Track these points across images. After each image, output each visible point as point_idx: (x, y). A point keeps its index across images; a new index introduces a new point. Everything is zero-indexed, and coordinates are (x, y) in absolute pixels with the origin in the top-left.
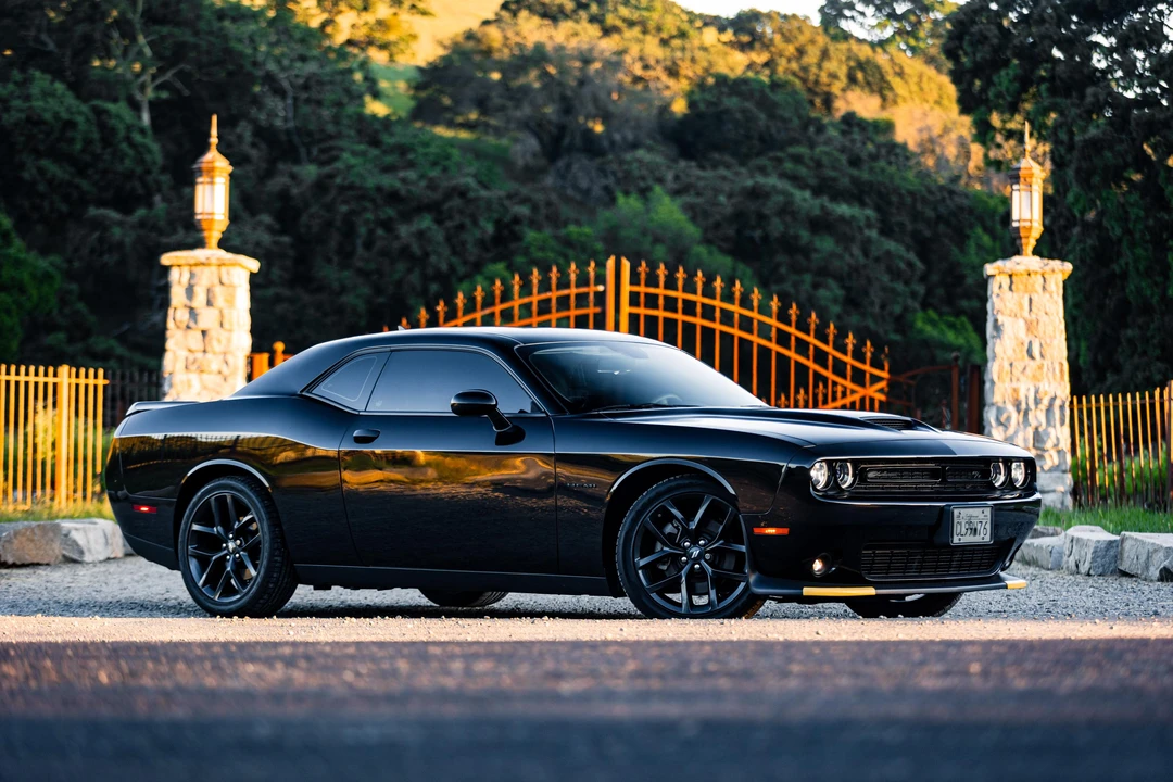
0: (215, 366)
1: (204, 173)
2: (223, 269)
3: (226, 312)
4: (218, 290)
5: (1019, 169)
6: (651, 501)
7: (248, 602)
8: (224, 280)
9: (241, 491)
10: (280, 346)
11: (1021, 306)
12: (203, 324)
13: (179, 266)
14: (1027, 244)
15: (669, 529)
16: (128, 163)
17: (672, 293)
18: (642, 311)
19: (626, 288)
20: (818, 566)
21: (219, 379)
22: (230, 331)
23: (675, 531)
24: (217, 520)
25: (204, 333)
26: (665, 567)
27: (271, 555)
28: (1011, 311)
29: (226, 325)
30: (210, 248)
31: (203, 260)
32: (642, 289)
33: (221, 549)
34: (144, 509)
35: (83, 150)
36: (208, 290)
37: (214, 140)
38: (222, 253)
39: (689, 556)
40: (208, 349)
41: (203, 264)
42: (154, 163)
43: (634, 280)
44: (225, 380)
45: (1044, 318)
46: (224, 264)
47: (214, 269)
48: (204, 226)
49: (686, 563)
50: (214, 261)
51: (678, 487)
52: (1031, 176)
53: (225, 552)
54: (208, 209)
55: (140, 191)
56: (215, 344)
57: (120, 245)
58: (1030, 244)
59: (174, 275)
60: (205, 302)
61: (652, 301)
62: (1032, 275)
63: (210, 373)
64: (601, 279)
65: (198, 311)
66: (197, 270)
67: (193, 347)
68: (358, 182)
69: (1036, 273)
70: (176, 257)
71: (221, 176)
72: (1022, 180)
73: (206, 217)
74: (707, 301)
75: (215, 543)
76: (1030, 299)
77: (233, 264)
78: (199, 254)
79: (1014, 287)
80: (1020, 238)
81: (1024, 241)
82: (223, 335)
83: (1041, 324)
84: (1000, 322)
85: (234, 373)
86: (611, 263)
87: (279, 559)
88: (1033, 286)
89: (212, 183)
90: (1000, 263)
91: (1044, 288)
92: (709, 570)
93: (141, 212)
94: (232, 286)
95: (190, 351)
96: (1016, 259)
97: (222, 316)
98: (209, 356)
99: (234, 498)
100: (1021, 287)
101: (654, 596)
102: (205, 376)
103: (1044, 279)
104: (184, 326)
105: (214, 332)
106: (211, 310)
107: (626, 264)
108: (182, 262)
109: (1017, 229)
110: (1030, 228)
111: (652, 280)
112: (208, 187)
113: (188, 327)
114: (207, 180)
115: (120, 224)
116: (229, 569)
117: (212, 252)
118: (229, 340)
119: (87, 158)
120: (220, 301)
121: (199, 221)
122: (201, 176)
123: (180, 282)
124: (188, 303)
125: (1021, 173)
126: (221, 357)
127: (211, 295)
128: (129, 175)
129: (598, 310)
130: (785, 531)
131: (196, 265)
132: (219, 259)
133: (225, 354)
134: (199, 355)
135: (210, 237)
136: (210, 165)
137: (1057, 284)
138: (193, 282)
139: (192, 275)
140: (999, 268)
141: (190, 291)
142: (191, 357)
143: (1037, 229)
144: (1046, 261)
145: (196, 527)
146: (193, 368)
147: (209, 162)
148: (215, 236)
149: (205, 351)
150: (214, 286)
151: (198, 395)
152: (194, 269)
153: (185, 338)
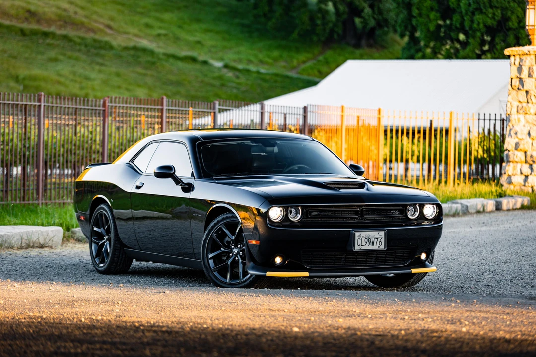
1: (530, 3)
12: (526, 88)
13: (514, 55)
25: (527, 92)
30: (533, 45)
31: (527, 51)
36: (529, 68)
40: (529, 101)
41: (527, 54)
48: (530, 32)
49: (232, 256)
50: (532, 52)
54: (532, 23)
56: (533, 98)
59: (512, 60)
60: (527, 75)
63: (530, 114)
65: (523, 80)
66: (523, 57)
67: (521, 101)
70: (512, 50)
73: (530, 27)
78: (526, 48)
89: (534, 9)
95: (520, 102)
98: (530, 105)
102: (527, 116)
104: (516, 89)
105: (532, 92)
106: (530, 79)
108: (515, 53)
112: (532, 11)
113: (518, 89)
114: (532, 7)
117: (532, 47)
121: (528, 30)
122: (528, 5)
123: (514, 64)
124: (518, 76)
127: (531, 71)
131: (523, 55)
134: (524, 104)
135: (533, 39)
138: (521, 64)
139: (521, 60)
141: (520, 69)
142: (520, 106)
146: (521, 111)
149: (528, 102)
150: (532, 66)
151: (524, 126)
152: (521, 57)
153: (517, 94)
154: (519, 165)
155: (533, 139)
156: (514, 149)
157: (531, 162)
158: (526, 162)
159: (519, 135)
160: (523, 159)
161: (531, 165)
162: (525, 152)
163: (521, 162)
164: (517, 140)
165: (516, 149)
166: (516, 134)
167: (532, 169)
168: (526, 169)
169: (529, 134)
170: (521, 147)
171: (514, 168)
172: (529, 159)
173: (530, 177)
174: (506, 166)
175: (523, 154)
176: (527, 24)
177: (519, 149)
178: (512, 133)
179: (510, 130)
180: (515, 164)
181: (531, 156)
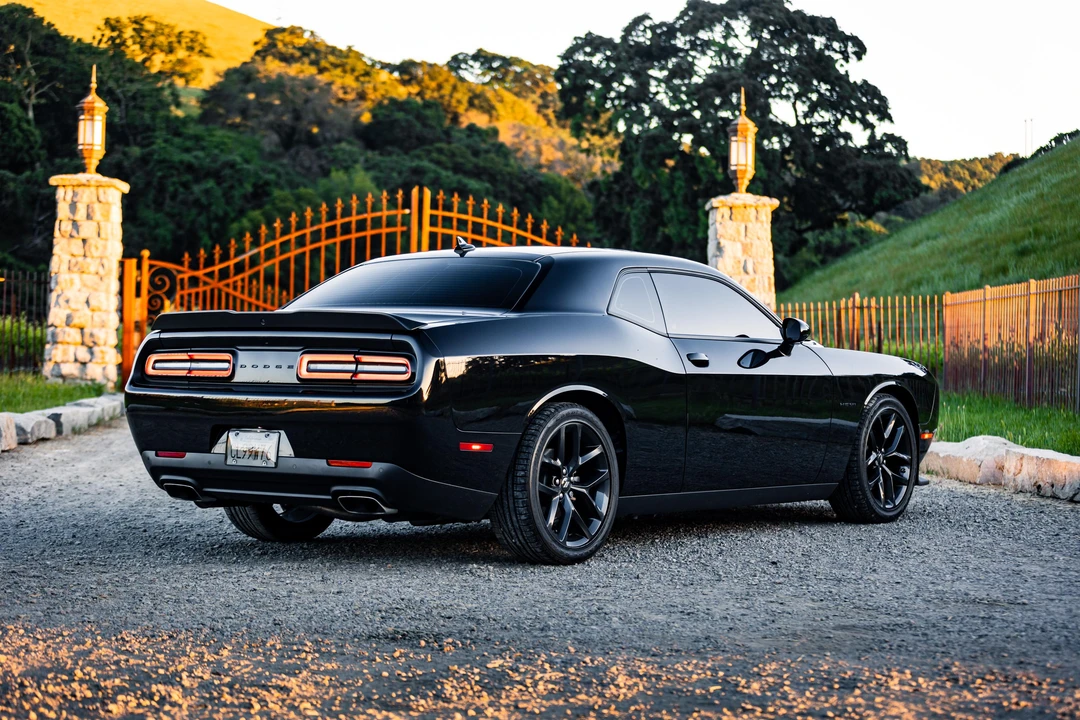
0: (93, 269)
1: (86, 112)
2: (101, 190)
3: (102, 224)
4: (97, 207)
5: (737, 124)
8: (101, 199)
10: (146, 253)
11: (738, 232)
12: (84, 233)
13: (64, 186)
14: (742, 184)
17: (464, 217)
18: (439, 230)
19: (427, 211)
21: (96, 278)
22: (106, 240)
25: (84, 241)
28: (731, 235)
29: (103, 235)
30: (90, 173)
31: (84, 181)
32: (440, 213)
36: (88, 206)
37: (94, 85)
38: (99, 177)
40: (88, 254)
41: (84, 185)
43: (434, 205)
44: (101, 279)
45: (756, 242)
46: (101, 186)
47: (93, 189)
48: (86, 154)
50: (93, 183)
52: (747, 130)
54: (88, 141)
56: (93, 249)
58: (744, 183)
59: (60, 193)
60: (85, 216)
61: (447, 222)
62: (748, 208)
63: (89, 273)
64: (407, 204)
65: (79, 223)
66: (79, 190)
67: (75, 253)
69: (751, 206)
70: (62, 179)
71: (98, 114)
72: (739, 133)
73: (87, 147)
74: (491, 223)
76: (746, 227)
77: (109, 186)
78: (81, 177)
79: (733, 217)
80: (737, 179)
81: (739, 181)
82: (100, 243)
83: (754, 246)
84: (722, 244)
85: (109, 273)
86: (415, 191)
88: (748, 217)
89: (92, 120)
90: (721, 198)
91: (757, 218)
94: (108, 203)
95: (73, 255)
96: (734, 195)
97: (99, 227)
98: (88, 260)
100: (739, 217)
102: (84, 276)
103: (757, 212)
104: (68, 236)
105: (93, 240)
106: (90, 222)
107: (428, 193)
108: (66, 183)
109: (735, 172)
110: (745, 171)
111: (448, 207)
112: (88, 123)
113: (71, 236)
114: (88, 117)
117: (91, 176)
118: (105, 247)
120: (97, 216)
121: (81, 150)
122: (83, 114)
123: (65, 200)
124: (71, 217)
125: (739, 127)
126: (98, 261)
127: (90, 210)
129: (405, 229)
131: (79, 186)
132: (97, 181)
133: (101, 258)
134: (80, 259)
135: (90, 163)
136: (90, 105)
137: (766, 216)
138: (75, 200)
139: (75, 194)
140: (722, 202)
141: (73, 207)
142: (73, 261)
143: (750, 173)
144: (758, 197)
146: (75, 269)
147: (89, 103)
148: (93, 163)
149: (85, 256)
150: (93, 203)
151: (79, 291)
152: (76, 189)
153: (69, 245)
154: (72, 349)
155: (93, 310)
156: (64, 324)
157: (91, 344)
158: (83, 344)
159: (73, 305)
160: (78, 338)
161: (90, 348)
162: (82, 329)
163: (75, 344)
164: (68, 312)
165: (68, 325)
166: (67, 301)
167: (92, 353)
168: (83, 354)
169: (87, 302)
170: (76, 321)
171: (65, 352)
172: (88, 341)
173: (89, 365)
174: (51, 350)
175: (79, 331)
176: (81, 141)
177: (72, 324)
178: (62, 301)
179: (58, 296)
180: (66, 346)
181: (92, 335)
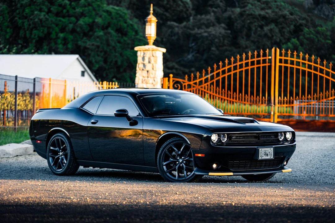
0: (151, 82)
1: (148, 22)
3: (154, 65)
4: (152, 58)
6: (167, 145)
7: (64, 171)
8: (154, 55)
9: (63, 137)
12: (147, 68)
13: (140, 51)
15: (174, 153)
16: (181, 8)
17: (293, 59)
18: (283, 65)
19: (278, 57)
20: (215, 166)
22: (156, 71)
23: (175, 154)
24: (57, 146)
25: (147, 71)
26: (172, 165)
27: (70, 157)
32: (283, 58)
33: (58, 155)
34: (39, 142)
35: (167, 4)
36: (149, 58)
38: (154, 47)
39: (179, 162)
40: (149, 76)
41: (147, 50)
42: (189, 7)
46: (154, 50)
47: (151, 52)
49: (178, 164)
50: (151, 49)
51: (175, 141)
53: (59, 155)
54: (149, 33)
55: (185, 16)
56: (151, 74)
57: (178, 33)
59: (139, 53)
60: (148, 62)
65: (146, 65)
66: (146, 52)
67: (144, 76)
68: (253, 13)
70: (139, 48)
71: (153, 23)
73: (149, 35)
74: (303, 61)
75: (56, 153)
77: (157, 50)
78: (146, 47)
82: (153, 72)
85: (157, 83)
87: (73, 158)
92: (184, 166)
93: (185, 23)
94: (156, 57)
98: (149, 79)
99: (61, 140)
101: (168, 174)
102: (148, 84)
106: (150, 64)
107: (278, 50)
108: (141, 49)
113: (143, 69)
115: (177, 27)
116: (60, 161)
117: (150, 46)
118: (155, 74)
119: (168, 6)
120: (152, 62)
123: (140, 55)
124: (143, 62)
126: (153, 79)
127: (150, 60)
128: (181, 11)
129: (269, 64)
130: (203, 155)
131: (145, 50)
134: (146, 78)
135: (150, 42)
138: (144, 56)
139: (144, 54)
141: (143, 59)
142: (143, 79)
145: (51, 148)
146: (144, 82)
147: (150, 18)
